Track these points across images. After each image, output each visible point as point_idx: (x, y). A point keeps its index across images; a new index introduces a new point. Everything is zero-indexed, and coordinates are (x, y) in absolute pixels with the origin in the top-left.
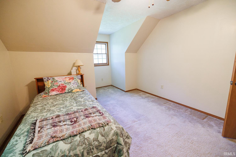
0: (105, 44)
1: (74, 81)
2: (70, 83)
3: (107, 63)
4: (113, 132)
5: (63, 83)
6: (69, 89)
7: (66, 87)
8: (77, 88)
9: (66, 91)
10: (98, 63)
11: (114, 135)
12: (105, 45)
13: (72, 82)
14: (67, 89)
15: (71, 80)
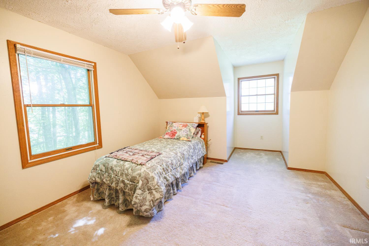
0: (275, 78)
1: (185, 128)
2: (181, 130)
3: (274, 111)
4: (139, 172)
5: (175, 129)
6: (178, 136)
7: (176, 133)
8: (184, 137)
9: (175, 137)
10: (248, 110)
11: (138, 174)
12: (273, 79)
13: (183, 130)
14: (176, 135)
15: (184, 127)
